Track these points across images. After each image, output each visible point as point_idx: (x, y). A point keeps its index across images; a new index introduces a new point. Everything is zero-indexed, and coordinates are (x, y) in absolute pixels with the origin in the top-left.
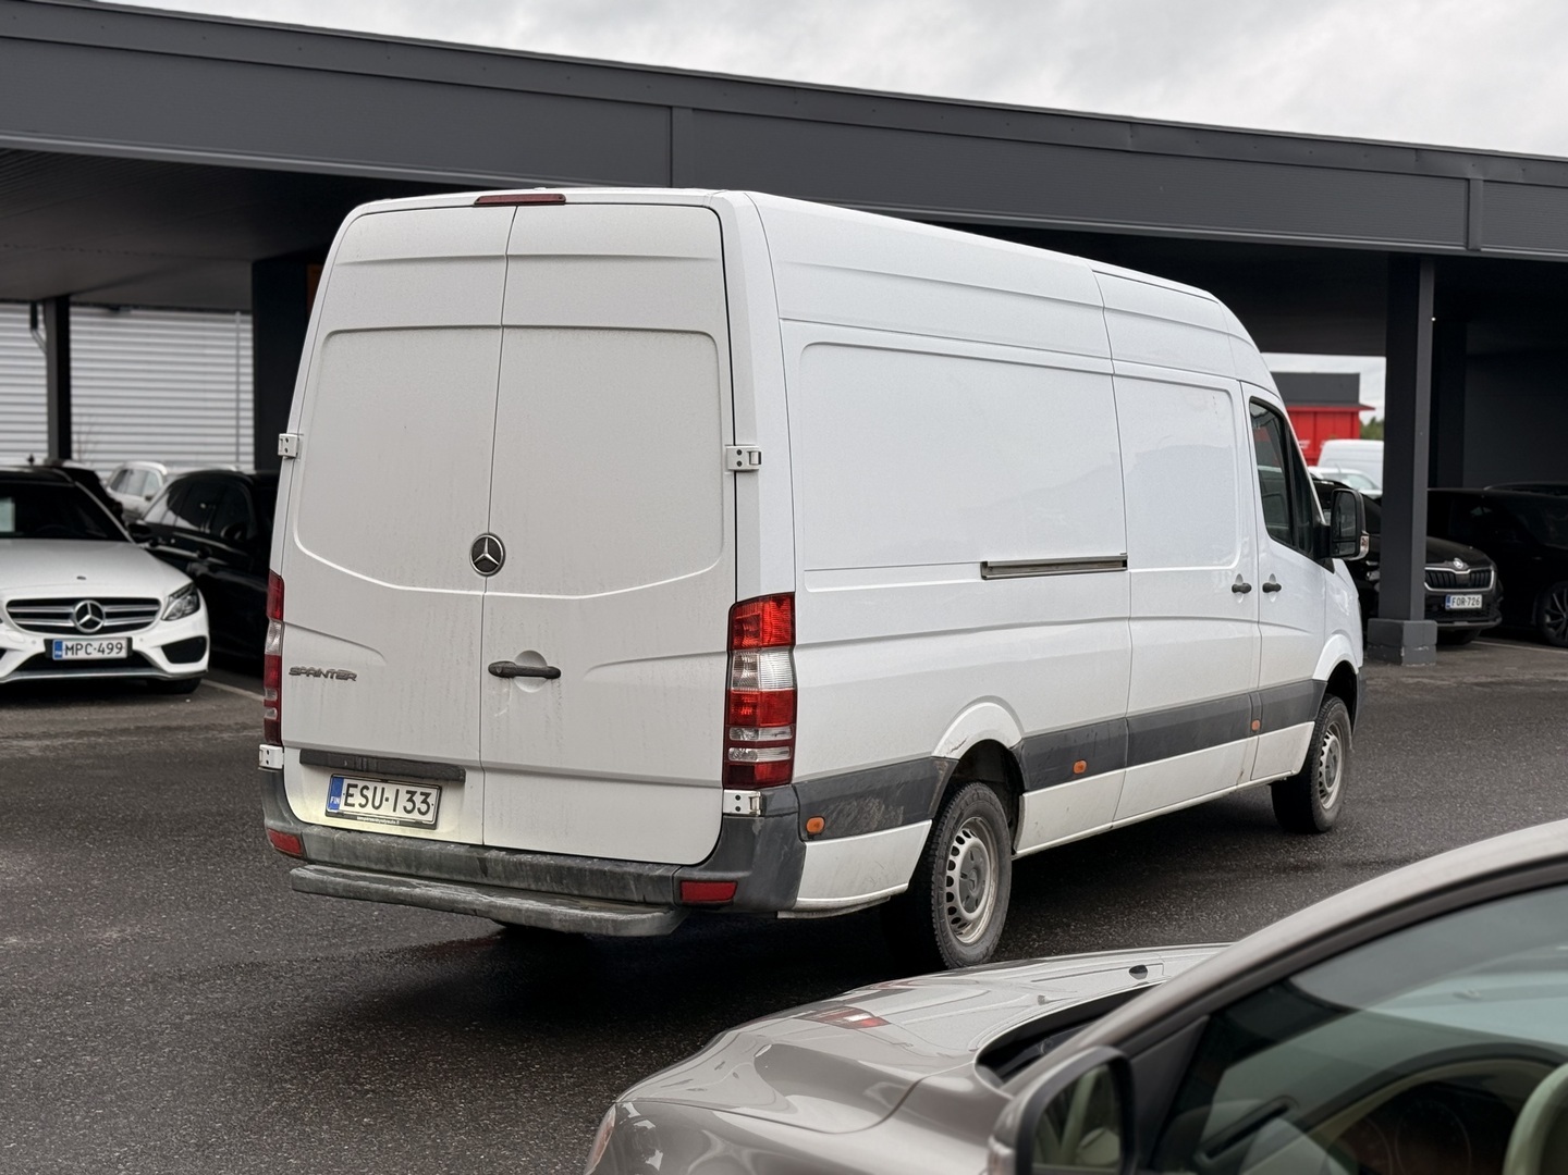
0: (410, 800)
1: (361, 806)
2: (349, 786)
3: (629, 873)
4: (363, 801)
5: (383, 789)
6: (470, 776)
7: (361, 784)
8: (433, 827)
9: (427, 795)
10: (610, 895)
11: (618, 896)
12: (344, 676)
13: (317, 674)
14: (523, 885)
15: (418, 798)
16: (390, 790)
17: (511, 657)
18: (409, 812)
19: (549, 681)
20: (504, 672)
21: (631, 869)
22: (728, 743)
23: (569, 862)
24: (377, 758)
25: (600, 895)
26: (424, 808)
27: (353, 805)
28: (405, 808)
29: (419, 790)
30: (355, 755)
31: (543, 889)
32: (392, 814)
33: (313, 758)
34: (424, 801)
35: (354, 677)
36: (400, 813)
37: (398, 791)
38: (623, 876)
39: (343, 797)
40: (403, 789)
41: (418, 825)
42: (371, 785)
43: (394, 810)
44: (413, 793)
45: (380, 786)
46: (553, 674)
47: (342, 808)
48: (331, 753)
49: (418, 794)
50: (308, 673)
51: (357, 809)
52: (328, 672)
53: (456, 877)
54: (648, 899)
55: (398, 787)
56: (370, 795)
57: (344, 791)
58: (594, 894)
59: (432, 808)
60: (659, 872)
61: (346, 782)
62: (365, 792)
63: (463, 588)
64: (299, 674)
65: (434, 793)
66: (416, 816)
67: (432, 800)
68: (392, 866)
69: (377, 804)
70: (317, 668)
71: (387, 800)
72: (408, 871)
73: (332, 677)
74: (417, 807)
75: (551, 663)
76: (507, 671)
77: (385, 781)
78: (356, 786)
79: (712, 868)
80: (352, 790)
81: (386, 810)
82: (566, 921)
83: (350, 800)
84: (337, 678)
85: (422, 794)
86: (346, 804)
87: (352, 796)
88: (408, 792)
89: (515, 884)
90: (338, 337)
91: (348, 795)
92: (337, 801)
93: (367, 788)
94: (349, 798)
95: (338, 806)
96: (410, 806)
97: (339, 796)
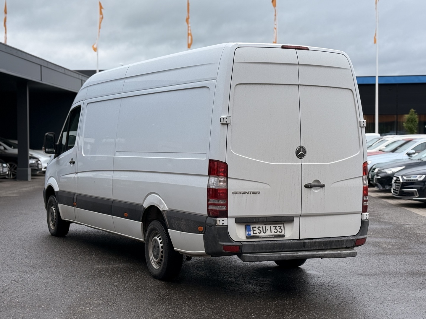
0: (275, 229)
1: (259, 233)
2: (253, 228)
3: (345, 240)
4: (260, 232)
5: (265, 227)
6: (296, 220)
7: (257, 226)
8: (284, 236)
9: (281, 227)
10: (338, 247)
11: (340, 247)
12: (254, 193)
13: (244, 193)
14: (314, 249)
15: (278, 228)
16: (268, 227)
17: (311, 182)
18: (276, 233)
19: (322, 188)
20: (307, 186)
21: (344, 239)
22: (364, 201)
23: (329, 239)
24: (266, 217)
25: (335, 248)
26: (280, 231)
27: (256, 233)
28: (274, 232)
29: (278, 225)
30: (258, 217)
31: (320, 249)
32: (270, 234)
33: (239, 221)
34: (280, 229)
35: (259, 193)
36: (273, 233)
37: (271, 227)
38: (343, 241)
39: (252, 232)
40: (272, 226)
41: (280, 236)
42: (261, 226)
43: (271, 233)
44: (276, 227)
45: (264, 226)
46: (323, 186)
47: (252, 235)
48: (249, 218)
49: (277, 227)
50: (240, 193)
51: (258, 234)
52: (248, 193)
53: (294, 250)
54: (348, 246)
55: (270, 225)
56: (261, 229)
57: (252, 229)
58: (334, 247)
59: (283, 230)
60: (351, 238)
61: (251, 227)
62: (259, 228)
63: (294, 163)
64: (236, 194)
65: (282, 225)
66: (278, 233)
67: (282, 228)
68: (274, 249)
69: (265, 231)
70: (244, 191)
71: (268, 230)
72: (279, 251)
73: (250, 194)
74: (278, 231)
75: (322, 183)
76: (312, 186)
77: (266, 224)
78: (256, 227)
79: (361, 235)
80: (254, 229)
81: (268, 233)
83: (255, 232)
84: (252, 194)
85: (279, 226)
86: (254, 233)
87: (255, 230)
88: (274, 227)
89: (312, 249)
90: (240, 86)
91: (253, 230)
92: (250, 233)
93: (260, 227)
94: (254, 231)
95: (250, 234)
96: (276, 231)
97: (250, 231)
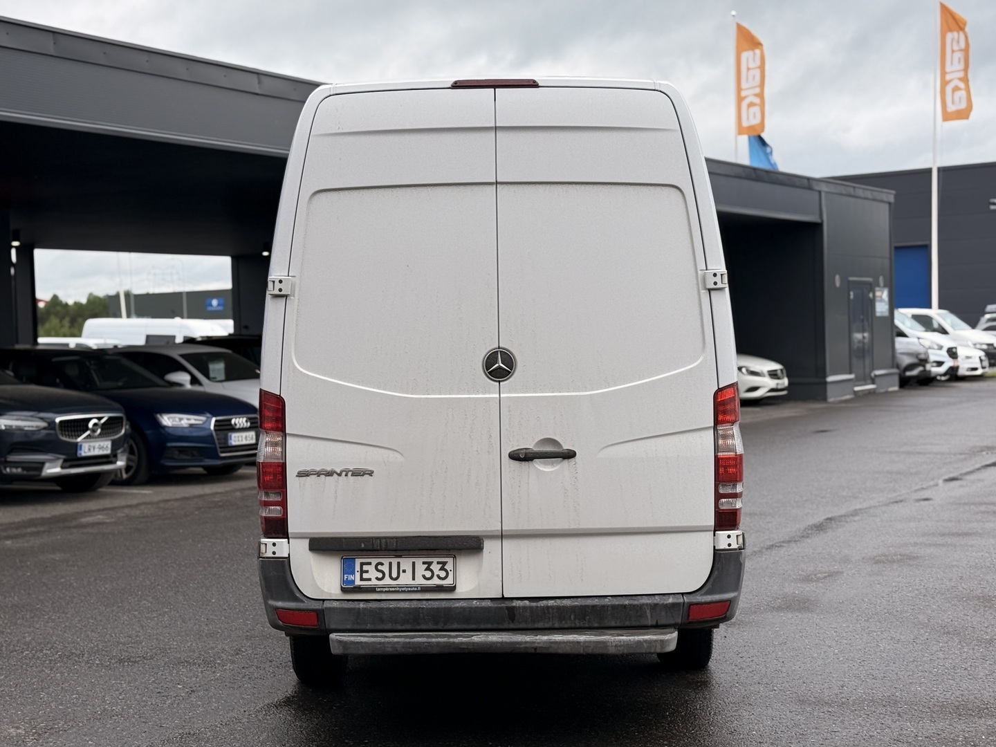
0: (428, 569)
1: (377, 579)
2: (362, 564)
3: (647, 604)
4: (380, 575)
5: (399, 563)
6: (488, 545)
7: (374, 561)
8: (452, 589)
9: (444, 563)
10: (627, 623)
11: (634, 624)
12: (357, 473)
13: (329, 474)
14: (547, 626)
15: (436, 568)
16: (406, 563)
17: (529, 443)
18: (428, 579)
19: (566, 461)
20: (517, 456)
21: (645, 601)
22: (718, 496)
23: (589, 602)
24: (396, 538)
25: (618, 624)
26: (443, 574)
27: (370, 580)
28: (424, 577)
29: (435, 560)
30: (372, 538)
31: (566, 626)
32: (413, 582)
33: (321, 545)
34: (442, 569)
35: (371, 473)
36: (420, 581)
37: (414, 563)
38: (641, 606)
39: (358, 575)
40: (419, 562)
41: (439, 589)
42: (386, 561)
43: (414, 579)
44: (430, 564)
45: (395, 561)
46: (570, 455)
47: (358, 582)
48: (345, 538)
49: (435, 564)
50: (318, 474)
51: (374, 582)
52: (341, 472)
53: (482, 627)
54: (660, 623)
55: (413, 560)
56: (385, 569)
57: (358, 568)
58: (613, 624)
59: (451, 574)
60: (671, 600)
61: (358, 562)
62: (380, 567)
63: (478, 392)
64: (308, 476)
65: (450, 561)
66: (436, 581)
67: (449, 567)
68: (419, 624)
69: (394, 575)
70: (329, 469)
71: (404, 571)
72: (435, 627)
73: (346, 475)
74: (435, 574)
75: (566, 446)
76: (530, 455)
77: (400, 556)
78: (370, 564)
79: (710, 592)
80: (365, 568)
81: (405, 579)
82: (621, 646)
83: (365, 576)
84: (352, 475)
85: (438, 563)
86: (362, 579)
87: (367, 572)
88: (424, 563)
89: (540, 625)
90: (323, 195)
91: (362, 572)
92: (351, 577)
93: (382, 564)
94: (364, 574)
95: (353, 582)
96: (428, 574)
97: (353, 573)
